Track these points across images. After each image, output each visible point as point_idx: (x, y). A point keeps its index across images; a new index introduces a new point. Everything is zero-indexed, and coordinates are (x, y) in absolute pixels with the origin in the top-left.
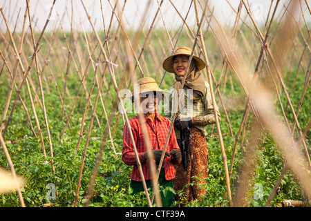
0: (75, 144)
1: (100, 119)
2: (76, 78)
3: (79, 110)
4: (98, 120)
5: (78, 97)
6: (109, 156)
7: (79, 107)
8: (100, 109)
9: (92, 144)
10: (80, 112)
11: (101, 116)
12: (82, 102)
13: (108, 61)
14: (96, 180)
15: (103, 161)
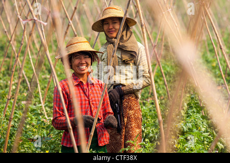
0: (3, 108)
1: (30, 82)
2: (5, 40)
3: (8, 73)
4: (28, 83)
5: (7, 59)
6: (39, 120)
7: (8, 69)
8: (30, 72)
9: (22, 109)
10: (10, 75)
11: (31, 79)
12: (11, 64)
13: (35, 18)
14: (25, 146)
15: (33, 126)
